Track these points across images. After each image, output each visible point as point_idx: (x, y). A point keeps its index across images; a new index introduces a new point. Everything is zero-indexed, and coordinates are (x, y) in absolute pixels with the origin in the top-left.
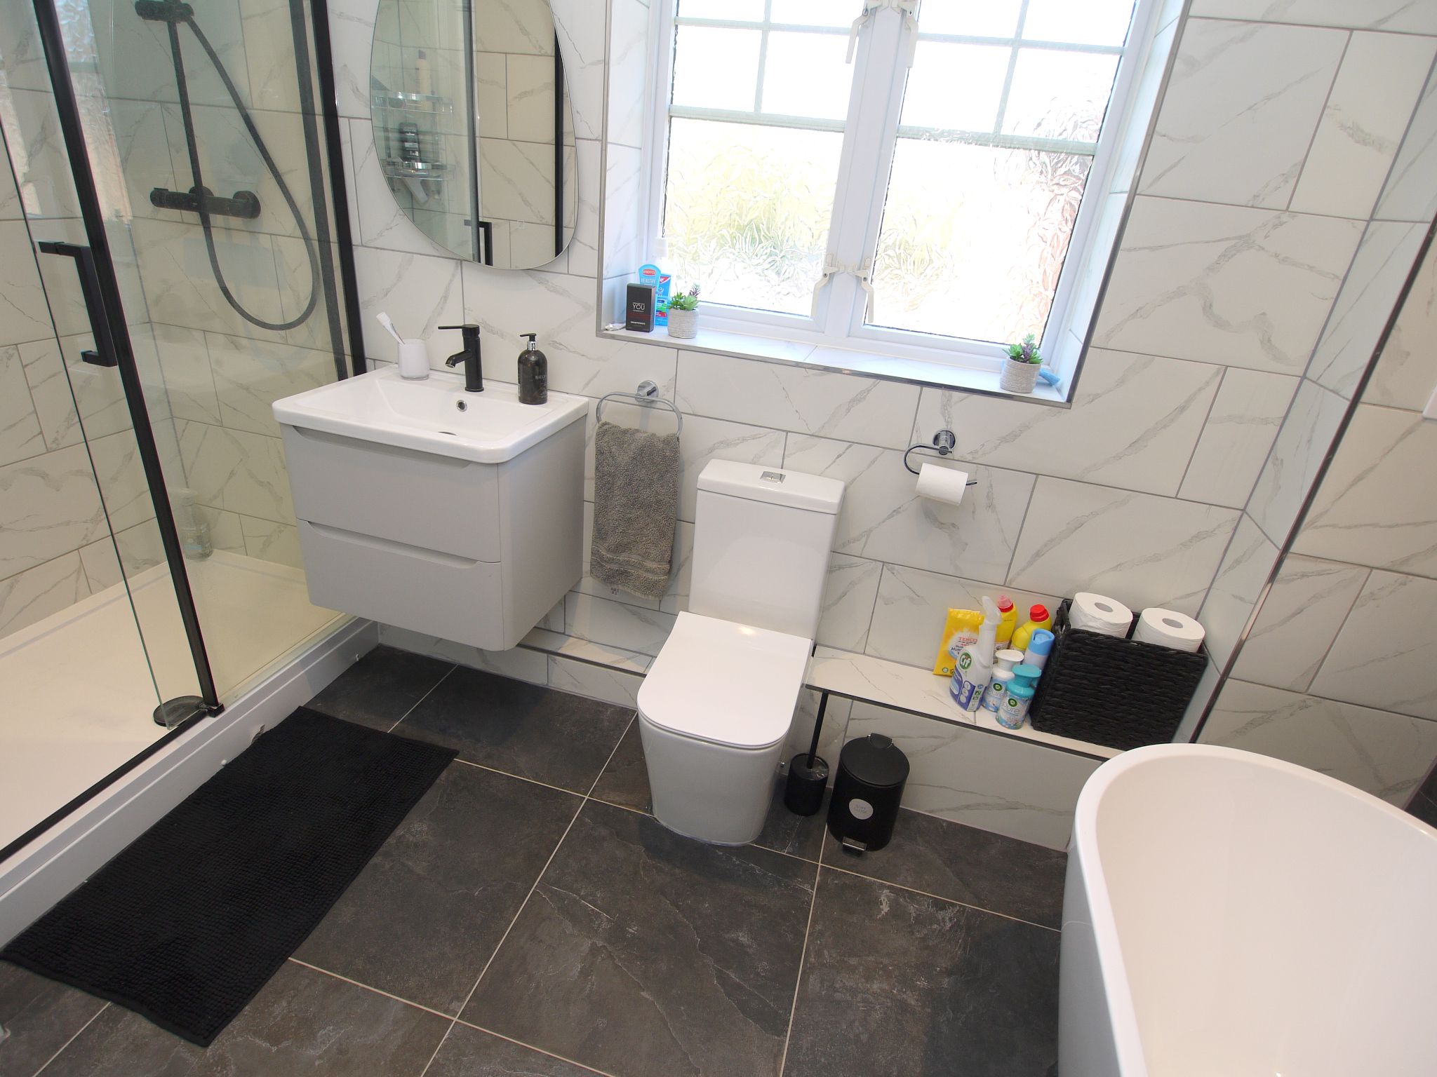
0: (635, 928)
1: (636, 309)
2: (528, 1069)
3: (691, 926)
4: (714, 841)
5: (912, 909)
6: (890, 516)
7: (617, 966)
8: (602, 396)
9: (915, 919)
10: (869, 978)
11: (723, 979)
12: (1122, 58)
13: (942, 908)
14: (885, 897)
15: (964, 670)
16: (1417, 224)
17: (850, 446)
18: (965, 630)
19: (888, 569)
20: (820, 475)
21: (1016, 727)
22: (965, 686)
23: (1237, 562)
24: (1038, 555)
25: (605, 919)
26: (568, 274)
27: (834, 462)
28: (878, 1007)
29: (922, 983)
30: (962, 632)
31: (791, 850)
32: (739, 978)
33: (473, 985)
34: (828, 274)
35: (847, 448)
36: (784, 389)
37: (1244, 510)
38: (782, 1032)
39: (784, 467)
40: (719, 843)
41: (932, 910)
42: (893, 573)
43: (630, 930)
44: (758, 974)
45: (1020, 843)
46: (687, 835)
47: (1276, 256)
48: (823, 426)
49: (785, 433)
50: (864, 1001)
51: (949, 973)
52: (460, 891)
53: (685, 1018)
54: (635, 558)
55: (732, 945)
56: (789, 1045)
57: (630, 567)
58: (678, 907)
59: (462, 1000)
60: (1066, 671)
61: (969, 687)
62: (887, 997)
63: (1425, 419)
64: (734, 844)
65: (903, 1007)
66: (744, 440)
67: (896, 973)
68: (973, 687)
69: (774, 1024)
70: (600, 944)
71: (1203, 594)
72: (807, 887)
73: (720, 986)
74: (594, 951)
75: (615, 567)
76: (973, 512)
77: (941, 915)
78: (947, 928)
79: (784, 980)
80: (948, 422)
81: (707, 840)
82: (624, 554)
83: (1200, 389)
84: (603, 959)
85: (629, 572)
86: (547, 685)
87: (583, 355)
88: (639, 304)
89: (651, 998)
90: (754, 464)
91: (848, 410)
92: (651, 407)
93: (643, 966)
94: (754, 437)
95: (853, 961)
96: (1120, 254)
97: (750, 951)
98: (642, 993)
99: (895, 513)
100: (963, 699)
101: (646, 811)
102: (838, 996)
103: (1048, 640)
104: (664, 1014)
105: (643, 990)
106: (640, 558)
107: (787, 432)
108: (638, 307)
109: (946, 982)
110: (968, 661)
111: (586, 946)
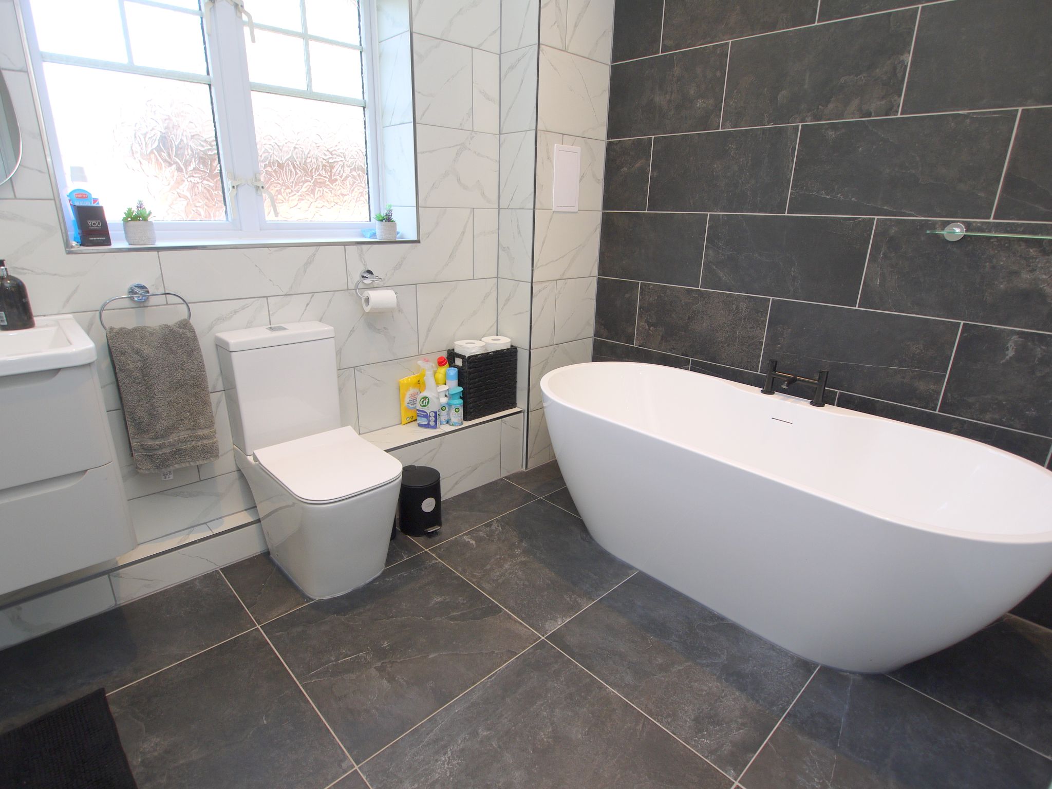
0: (386, 642)
1: (92, 226)
2: (427, 734)
3: (410, 617)
4: (367, 582)
5: (481, 534)
6: (350, 335)
7: (402, 662)
8: (99, 308)
9: (487, 535)
10: (501, 566)
11: (453, 618)
12: (363, 53)
13: (491, 525)
14: (467, 539)
15: (426, 407)
16: (528, 132)
17: (313, 296)
18: (411, 388)
19: (358, 371)
20: (299, 322)
21: (462, 424)
22: (431, 415)
23: (508, 300)
24: (429, 330)
25: (365, 655)
26: (15, 198)
27: (305, 310)
28: (516, 571)
29: (518, 552)
30: (409, 390)
31: (407, 556)
32: (458, 612)
33: (341, 748)
34: (235, 186)
35: (312, 298)
36: (256, 266)
37: (497, 277)
38: (501, 610)
39: (271, 323)
40: (370, 580)
41: (488, 529)
42: (361, 372)
43: (385, 646)
44: (463, 604)
45: (484, 486)
46: (350, 590)
47: (475, 152)
48: (292, 287)
49: (265, 299)
50: (510, 574)
51: (521, 541)
52: (251, 733)
53: (460, 644)
54: (183, 434)
55: (437, 606)
56: (509, 610)
57: (181, 444)
58: (392, 617)
59: (345, 757)
60: (471, 381)
61: (434, 414)
62: (515, 566)
63: (554, 212)
64: (378, 574)
65: (524, 563)
66: (236, 312)
67: (507, 556)
68: (436, 413)
69: (495, 610)
70: (379, 664)
71: (496, 324)
72: (434, 562)
73: (456, 622)
74: (381, 669)
75: (167, 450)
76: (393, 317)
77: (493, 528)
78: (501, 530)
79: (476, 597)
80: (365, 265)
81: (363, 583)
82: (173, 435)
83: (467, 222)
84: (391, 667)
85: (182, 449)
86: (116, 605)
87: (55, 275)
88: (94, 222)
89: (437, 654)
90: (249, 327)
91: (305, 271)
92: (144, 307)
93: (414, 649)
94: (243, 308)
95: (488, 567)
96: (418, 155)
97: (448, 600)
98: (430, 657)
99: (352, 332)
100: (432, 423)
101: (307, 602)
102: (500, 581)
103: (455, 371)
104: (450, 652)
105: (429, 656)
106: (189, 432)
107: (267, 297)
108: (94, 224)
109: (524, 544)
110: (427, 400)
111: (373, 672)
